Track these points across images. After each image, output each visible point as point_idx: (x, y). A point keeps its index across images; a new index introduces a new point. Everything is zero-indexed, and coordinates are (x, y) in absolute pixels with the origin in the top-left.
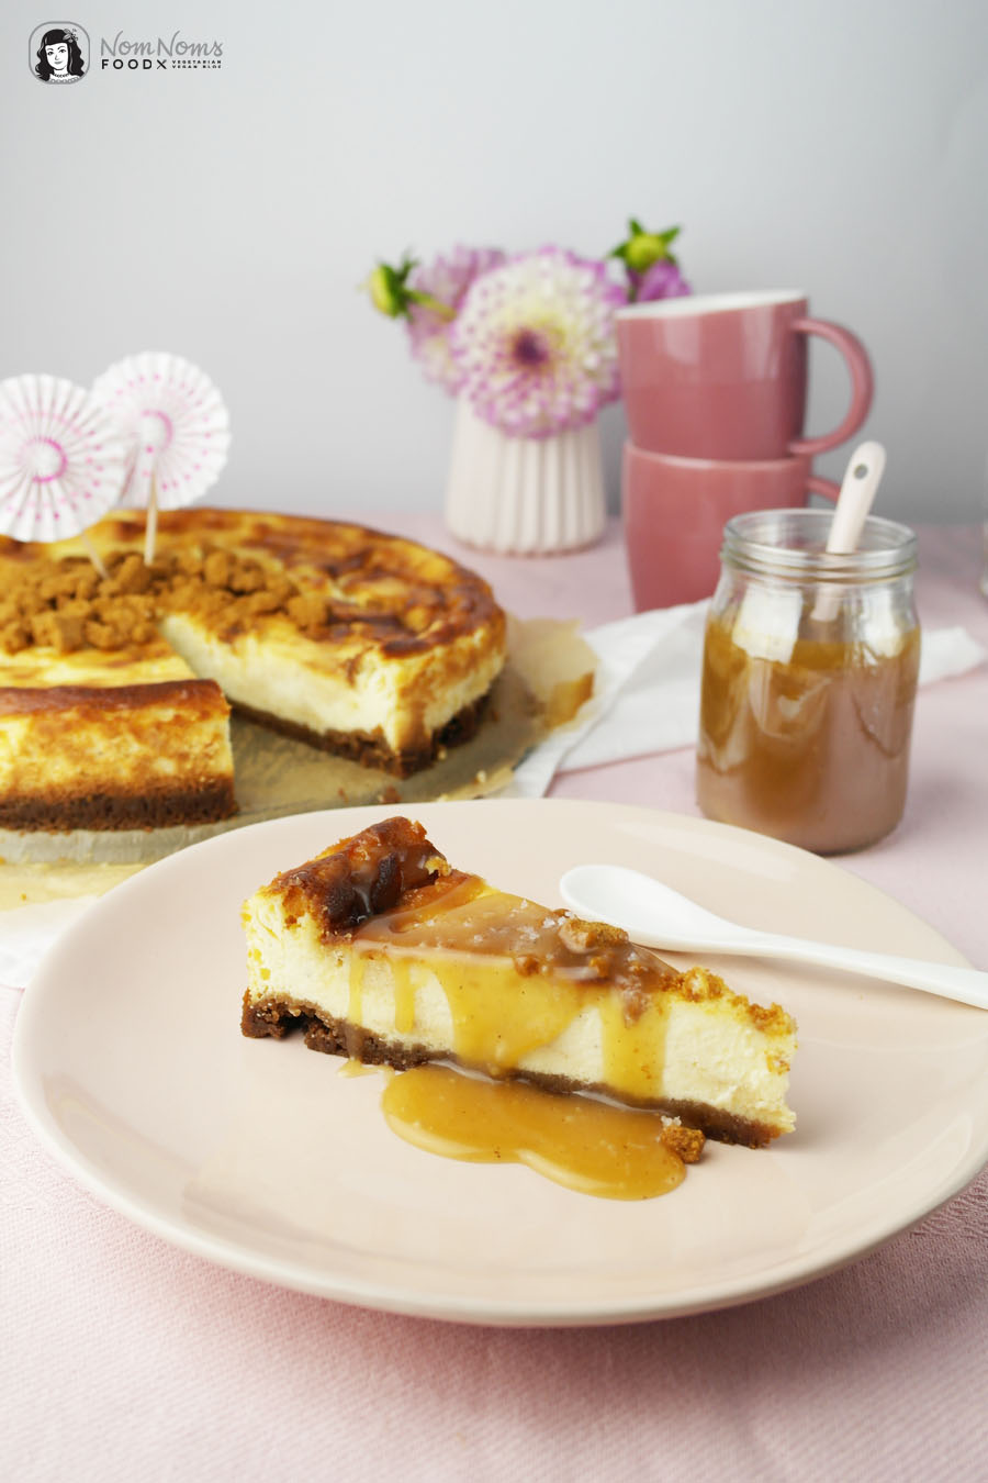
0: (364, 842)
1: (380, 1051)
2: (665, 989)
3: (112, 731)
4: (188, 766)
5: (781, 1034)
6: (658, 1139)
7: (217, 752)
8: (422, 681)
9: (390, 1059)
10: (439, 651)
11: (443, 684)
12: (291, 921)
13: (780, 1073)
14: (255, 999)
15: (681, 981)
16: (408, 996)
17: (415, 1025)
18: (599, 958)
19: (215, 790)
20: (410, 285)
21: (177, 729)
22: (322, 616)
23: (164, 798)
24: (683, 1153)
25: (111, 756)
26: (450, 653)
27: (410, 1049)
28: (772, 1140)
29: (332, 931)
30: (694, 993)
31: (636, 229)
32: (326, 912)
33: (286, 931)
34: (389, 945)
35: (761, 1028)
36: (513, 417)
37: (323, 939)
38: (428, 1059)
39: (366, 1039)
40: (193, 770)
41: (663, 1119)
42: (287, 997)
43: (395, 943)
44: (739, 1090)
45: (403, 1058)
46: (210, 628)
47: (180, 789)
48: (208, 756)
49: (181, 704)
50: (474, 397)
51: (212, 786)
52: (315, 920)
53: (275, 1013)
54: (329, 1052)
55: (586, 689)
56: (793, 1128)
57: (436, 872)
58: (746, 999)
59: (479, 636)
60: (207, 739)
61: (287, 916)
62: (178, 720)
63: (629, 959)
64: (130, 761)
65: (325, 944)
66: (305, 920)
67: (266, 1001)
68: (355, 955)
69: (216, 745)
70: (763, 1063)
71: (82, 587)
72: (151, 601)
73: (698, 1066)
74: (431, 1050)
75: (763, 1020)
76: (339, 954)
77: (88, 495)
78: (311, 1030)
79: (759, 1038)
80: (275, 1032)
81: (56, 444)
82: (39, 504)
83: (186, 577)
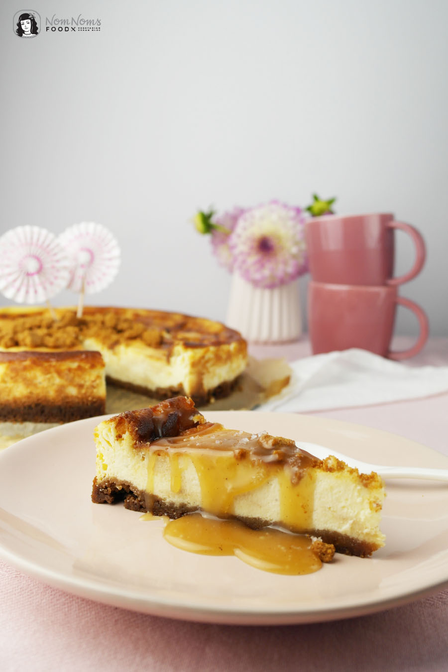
0: (162, 405)
1: (162, 508)
2: (314, 467)
3: (47, 372)
4: (83, 391)
5: (377, 488)
6: (309, 548)
7: (98, 385)
8: (203, 361)
9: (168, 513)
10: (212, 349)
11: (214, 365)
12: (119, 437)
13: (376, 511)
14: (99, 481)
15: (322, 463)
16: (178, 476)
17: (181, 492)
18: (279, 451)
19: (96, 405)
20: (213, 220)
21: (79, 373)
22: (158, 339)
23: (71, 407)
24: (323, 556)
25: (45, 384)
26: (218, 351)
27: (178, 506)
28: (373, 553)
29: (140, 441)
30: (329, 467)
31: (316, 198)
32: (137, 431)
33: (116, 442)
34: (169, 447)
35: (366, 486)
36: (257, 276)
37: (135, 446)
38: (187, 512)
39: (154, 502)
40: (85, 394)
41: (312, 537)
42: (116, 479)
43: (171, 447)
44: (354, 523)
45: (174, 512)
46: (104, 343)
47: (78, 403)
48: (93, 387)
49: (82, 360)
50: (240, 268)
51: (94, 402)
52: (131, 435)
53: (109, 489)
54: (136, 510)
55: (286, 382)
56: (384, 545)
57: (198, 422)
58: (357, 470)
59: (233, 347)
60: (93, 378)
61: (118, 434)
62: (80, 368)
63: (295, 451)
64: (55, 387)
65: (136, 448)
66: (127, 436)
67: (105, 482)
68: (151, 454)
69: (98, 381)
70: (367, 506)
71: (44, 323)
72: (76, 329)
73: (332, 509)
74: (189, 506)
75: (367, 481)
76: (143, 453)
77: (52, 283)
78: (127, 498)
79: (365, 491)
80: (109, 500)
81: (38, 259)
82: (28, 285)
83: (95, 323)
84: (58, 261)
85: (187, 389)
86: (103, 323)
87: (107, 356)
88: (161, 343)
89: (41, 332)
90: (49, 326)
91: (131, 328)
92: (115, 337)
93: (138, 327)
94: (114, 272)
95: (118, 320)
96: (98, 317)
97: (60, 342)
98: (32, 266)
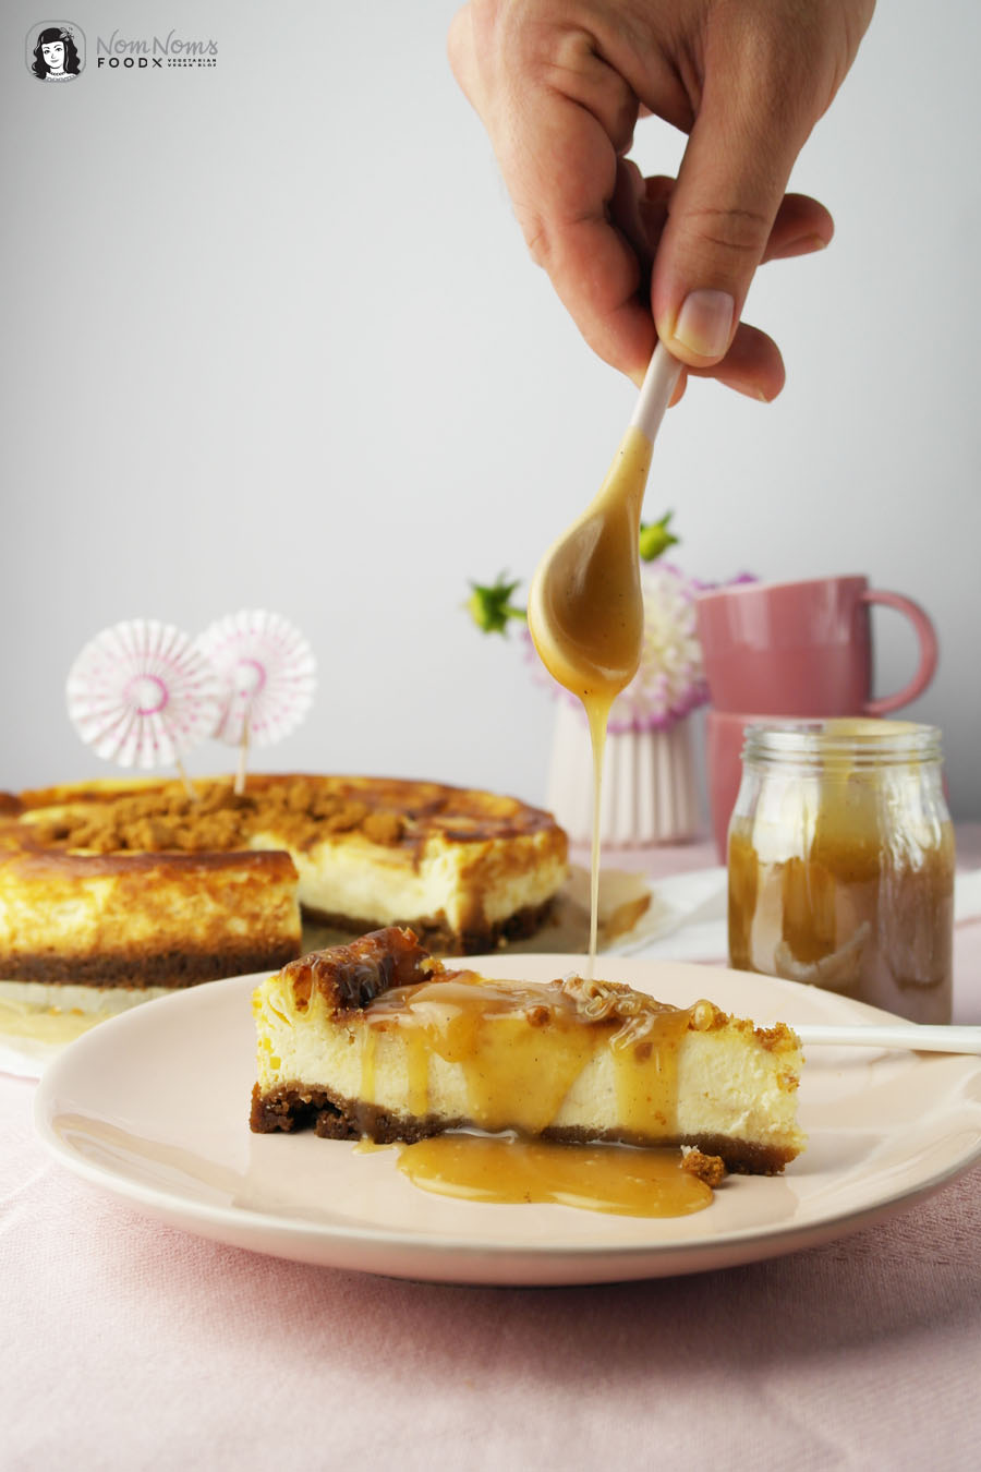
1: (393, 1128)
3: (189, 890)
4: (259, 926)
5: (789, 1051)
7: (287, 916)
8: (483, 867)
9: (404, 1136)
10: (499, 843)
12: (302, 1004)
14: (264, 1091)
17: (428, 1094)
19: (283, 951)
21: (251, 891)
22: (394, 831)
23: (234, 956)
25: (187, 914)
27: (423, 1121)
29: (343, 1009)
30: (698, 1023)
33: (296, 1013)
34: (400, 1015)
35: (769, 1048)
37: (335, 1018)
38: (443, 1128)
39: (378, 1118)
40: (263, 931)
41: (682, 1148)
42: (298, 1083)
43: (405, 1014)
45: (416, 1132)
46: (290, 840)
47: (249, 948)
48: (278, 918)
51: (281, 947)
52: (326, 998)
53: (285, 1103)
54: (341, 1138)
55: (644, 906)
58: (752, 1023)
59: (538, 838)
60: (276, 901)
61: (298, 999)
62: (252, 883)
64: (206, 920)
65: (336, 1021)
66: (317, 1001)
67: (276, 1091)
68: (366, 1028)
69: (286, 909)
70: (772, 1082)
71: (174, 805)
72: (237, 815)
73: (710, 1096)
74: (445, 1119)
75: (771, 1041)
76: (351, 1030)
77: (185, 729)
79: (768, 1059)
80: (285, 1124)
81: (159, 682)
82: (141, 733)
83: (271, 803)
84: (197, 686)
85: (454, 920)
86: (286, 802)
87: (299, 861)
88: (399, 838)
89: (170, 822)
90: (184, 810)
91: (340, 810)
92: (310, 828)
93: (354, 809)
94: (304, 703)
95: (314, 797)
96: (277, 792)
97: (207, 839)
98: (149, 696)
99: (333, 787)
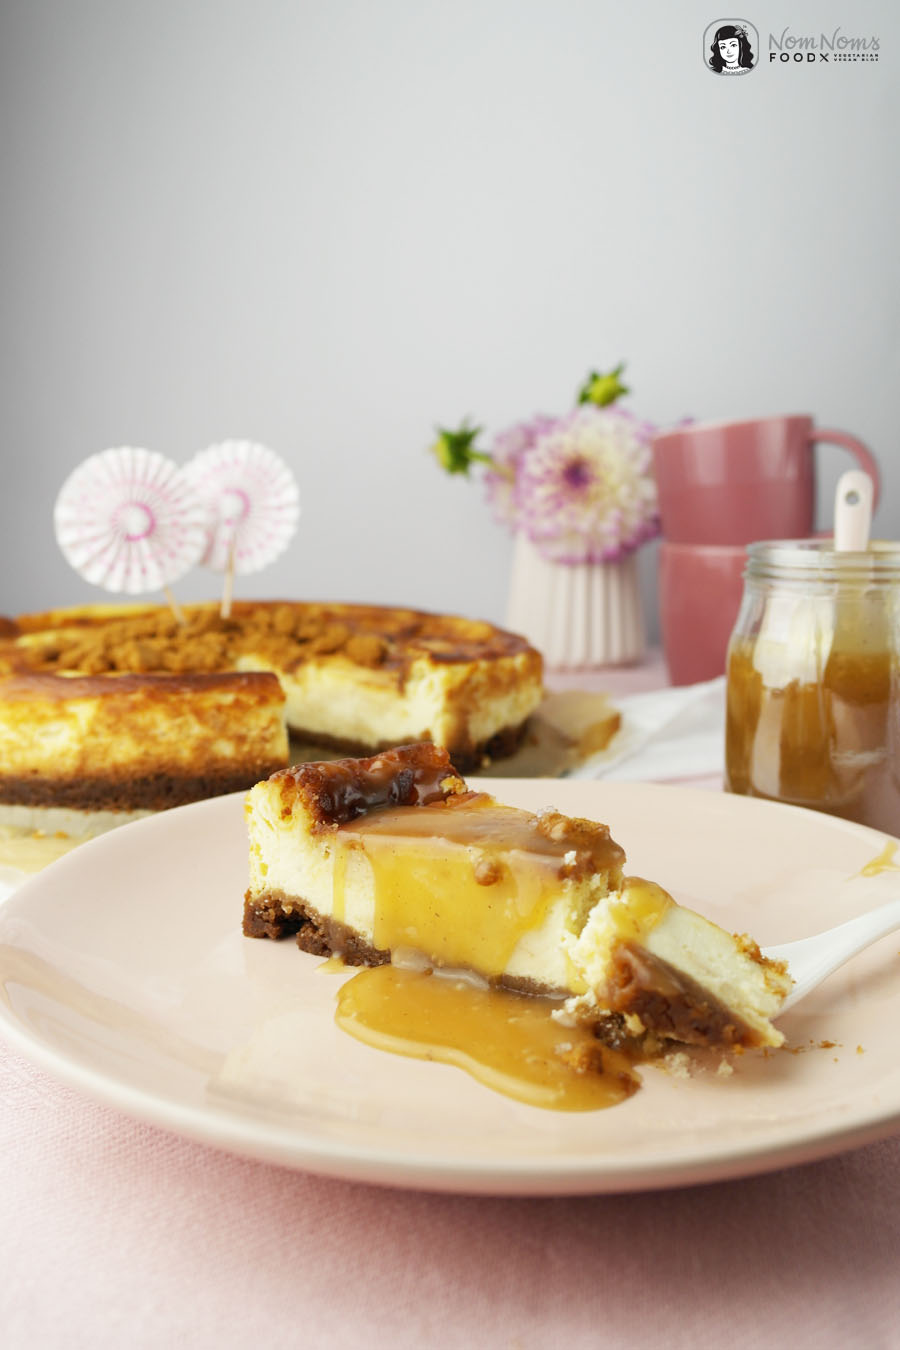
1: (362, 952)
3: (175, 712)
4: (246, 748)
7: (273, 737)
9: (369, 961)
12: (286, 812)
14: (255, 896)
21: (236, 713)
22: (376, 654)
25: (174, 736)
26: (493, 668)
29: (321, 821)
32: (316, 802)
33: (282, 823)
37: (313, 831)
40: (247, 753)
42: (282, 893)
46: (276, 660)
48: (264, 740)
49: (240, 690)
52: (307, 809)
53: (271, 911)
54: (315, 953)
55: (615, 724)
60: (263, 722)
61: (283, 809)
62: (238, 704)
64: (191, 743)
65: (314, 834)
66: (298, 811)
67: (264, 898)
68: (340, 845)
69: (273, 730)
71: (162, 628)
72: (223, 638)
76: (326, 845)
77: (173, 555)
78: (302, 930)
80: (271, 931)
81: (146, 509)
82: (129, 559)
83: (256, 627)
84: (183, 513)
85: (439, 740)
86: (271, 626)
87: (285, 682)
88: (381, 660)
89: (160, 644)
90: (172, 634)
91: (323, 634)
92: (295, 651)
93: (336, 633)
94: (287, 531)
95: (298, 621)
96: (262, 617)
97: (194, 661)
98: (136, 522)
99: (315, 612)
